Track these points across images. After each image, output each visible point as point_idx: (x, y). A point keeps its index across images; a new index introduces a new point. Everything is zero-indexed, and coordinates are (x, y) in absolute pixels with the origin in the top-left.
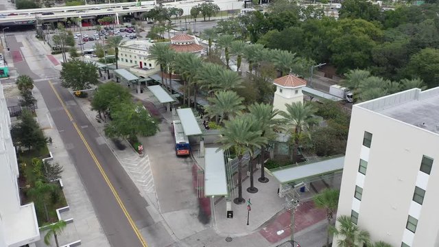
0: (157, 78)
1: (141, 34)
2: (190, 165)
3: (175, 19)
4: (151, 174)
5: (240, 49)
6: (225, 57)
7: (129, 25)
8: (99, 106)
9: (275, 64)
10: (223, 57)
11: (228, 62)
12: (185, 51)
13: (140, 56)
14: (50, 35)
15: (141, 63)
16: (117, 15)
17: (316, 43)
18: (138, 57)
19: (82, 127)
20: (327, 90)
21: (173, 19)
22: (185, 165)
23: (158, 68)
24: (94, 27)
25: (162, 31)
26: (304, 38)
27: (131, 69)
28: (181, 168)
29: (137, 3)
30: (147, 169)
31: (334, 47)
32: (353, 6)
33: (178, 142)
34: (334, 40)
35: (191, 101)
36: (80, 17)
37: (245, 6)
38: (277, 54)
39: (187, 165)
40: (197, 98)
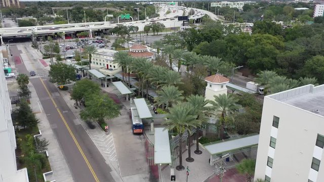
0: (119, 76)
1: (108, 44)
2: (143, 141)
3: (132, 33)
4: (114, 147)
5: (180, 56)
6: (169, 61)
7: (99, 38)
8: (77, 96)
9: (206, 66)
10: (167, 61)
11: (171, 65)
12: (140, 57)
13: (107, 60)
14: (42, 45)
15: (107, 65)
16: (91, 31)
17: (236, 51)
18: (105, 61)
19: (64, 112)
20: (244, 85)
22: (139, 141)
23: (120, 69)
24: (74, 39)
25: (123, 42)
26: (227, 48)
27: (101, 70)
28: (136, 142)
29: (105, 22)
30: (111, 144)
31: (249, 54)
32: (262, 25)
33: (134, 123)
34: (249, 49)
35: (144, 93)
36: (64, 32)
37: (184, 25)
38: (207, 59)
39: (141, 141)
40: (149, 91)
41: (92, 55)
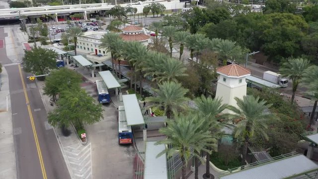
0: (109, 64)
1: (102, 27)
2: (132, 156)
3: (130, 16)
4: (91, 167)
5: (183, 38)
6: (169, 45)
7: (94, 20)
8: (52, 91)
9: (216, 52)
10: (167, 46)
11: (171, 50)
12: (133, 41)
13: (95, 45)
15: (96, 50)
17: (249, 34)
18: (94, 46)
19: (35, 110)
21: (128, 16)
22: (126, 156)
23: (109, 55)
24: (66, 22)
25: (118, 25)
26: (237, 30)
27: (88, 56)
29: (103, 4)
30: (87, 160)
31: (266, 38)
32: (275, 4)
33: (120, 131)
34: (265, 31)
35: (137, 86)
36: (56, 14)
37: (186, 6)
38: (218, 43)
39: (128, 156)
40: (143, 83)
41: (78, 38)
